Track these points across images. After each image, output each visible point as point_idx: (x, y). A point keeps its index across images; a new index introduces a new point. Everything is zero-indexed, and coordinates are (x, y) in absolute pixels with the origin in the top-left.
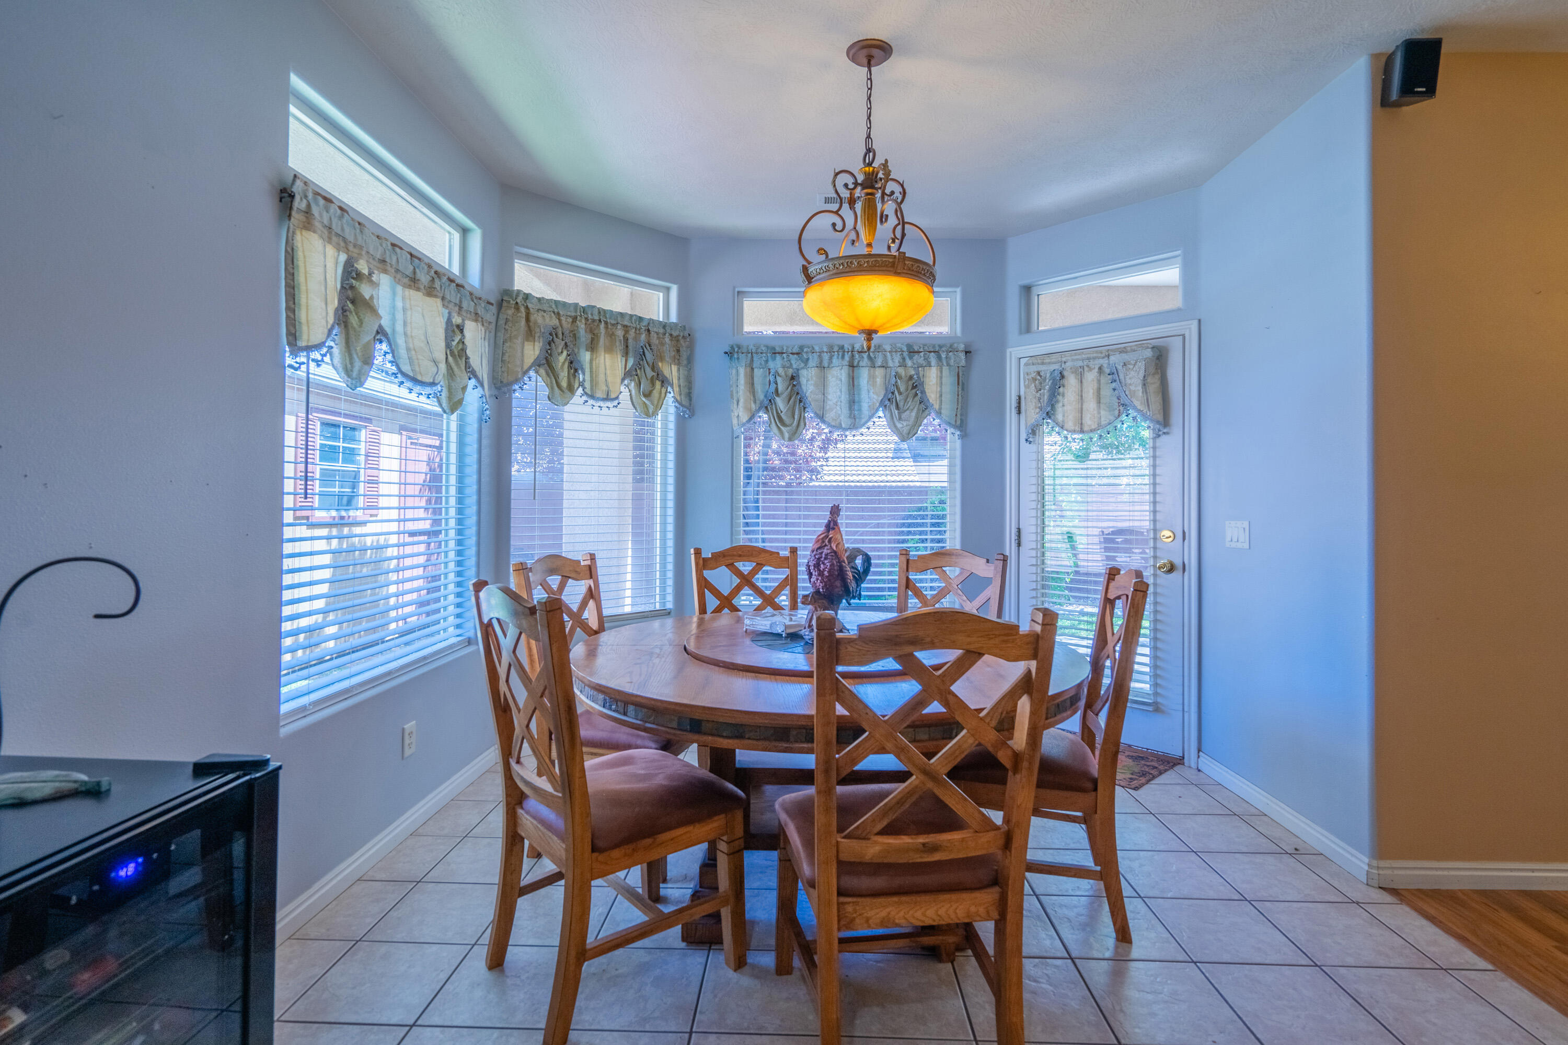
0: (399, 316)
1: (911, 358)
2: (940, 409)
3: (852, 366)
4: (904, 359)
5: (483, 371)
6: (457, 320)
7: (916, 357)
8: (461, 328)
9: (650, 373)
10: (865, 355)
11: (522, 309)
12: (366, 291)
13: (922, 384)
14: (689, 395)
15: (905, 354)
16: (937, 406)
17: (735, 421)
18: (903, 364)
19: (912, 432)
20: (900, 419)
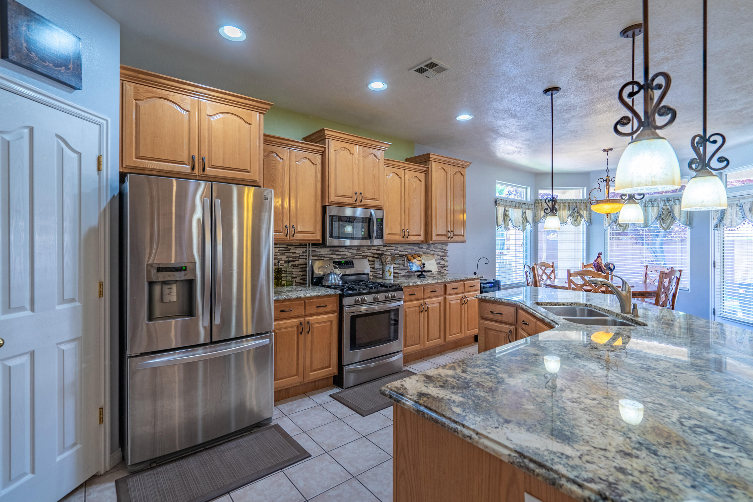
0: (513, 215)
1: (668, 202)
2: (680, 219)
3: (645, 206)
4: (665, 203)
5: (531, 221)
6: (525, 211)
7: (670, 202)
8: (525, 212)
9: (576, 214)
10: (650, 203)
11: (540, 203)
12: (507, 213)
13: (673, 211)
14: (590, 219)
15: (666, 201)
16: (678, 218)
17: (605, 226)
18: (665, 204)
19: (669, 227)
20: (663, 223)
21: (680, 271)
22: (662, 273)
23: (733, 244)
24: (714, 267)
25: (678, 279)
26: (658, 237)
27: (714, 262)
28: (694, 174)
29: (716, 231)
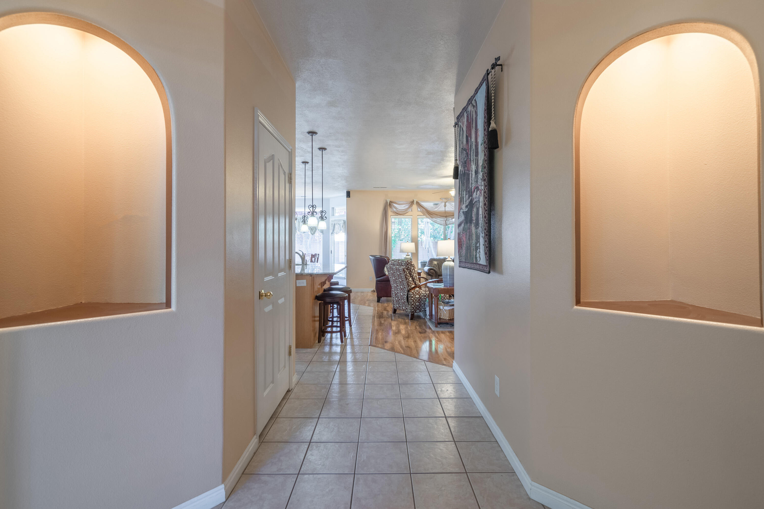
19: (314, 233)
20: (312, 231)
21: (319, 254)
22: (312, 255)
23: (339, 243)
24: (331, 253)
25: (318, 258)
26: (308, 239)
27: (331, 251)
28: (321, 220)
29: (332, 236)
